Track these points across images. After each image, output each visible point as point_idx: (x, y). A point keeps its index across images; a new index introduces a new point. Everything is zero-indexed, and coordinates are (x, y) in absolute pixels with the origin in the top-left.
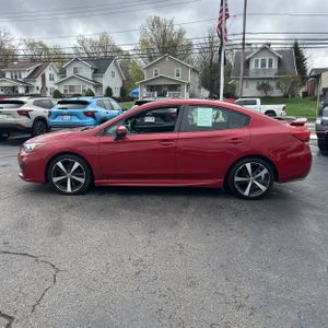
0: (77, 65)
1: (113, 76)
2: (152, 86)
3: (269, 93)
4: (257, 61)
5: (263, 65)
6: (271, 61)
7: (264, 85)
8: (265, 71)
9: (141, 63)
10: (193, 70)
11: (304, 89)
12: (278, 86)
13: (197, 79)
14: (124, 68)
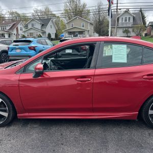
0: (33, 22)
1: (51, 27)
2: (71, 32)
3: (129, 35)
4: (122, 19)
5: (126, 20)
6: (129, 18)
7: (126, 30)
8: (126, 24)
9: (65, 21)
10: (91, 24)
11: (145, 32)
12: (133, 31)
13: (93, 28)
14: (57, 24)
